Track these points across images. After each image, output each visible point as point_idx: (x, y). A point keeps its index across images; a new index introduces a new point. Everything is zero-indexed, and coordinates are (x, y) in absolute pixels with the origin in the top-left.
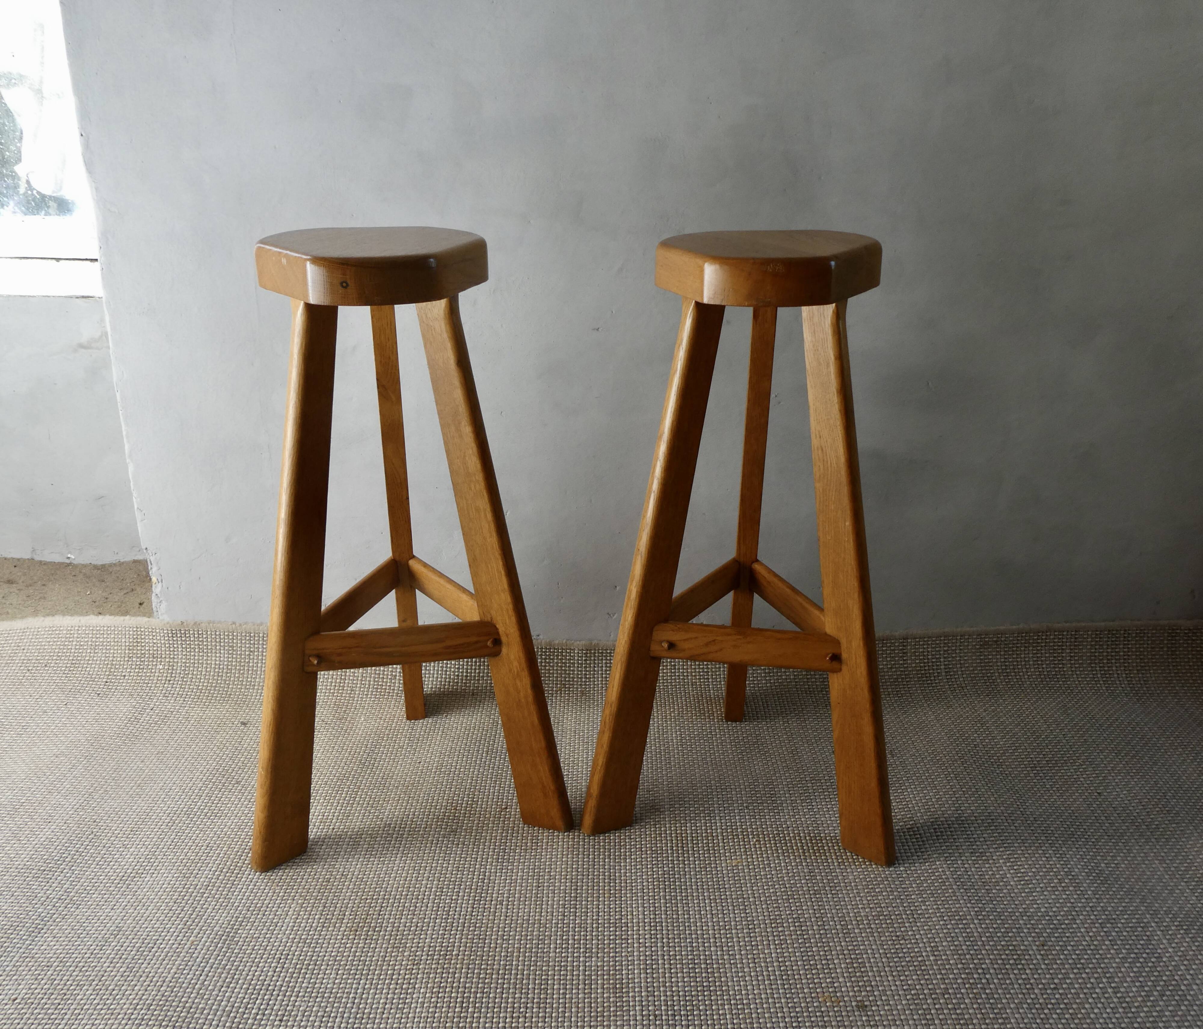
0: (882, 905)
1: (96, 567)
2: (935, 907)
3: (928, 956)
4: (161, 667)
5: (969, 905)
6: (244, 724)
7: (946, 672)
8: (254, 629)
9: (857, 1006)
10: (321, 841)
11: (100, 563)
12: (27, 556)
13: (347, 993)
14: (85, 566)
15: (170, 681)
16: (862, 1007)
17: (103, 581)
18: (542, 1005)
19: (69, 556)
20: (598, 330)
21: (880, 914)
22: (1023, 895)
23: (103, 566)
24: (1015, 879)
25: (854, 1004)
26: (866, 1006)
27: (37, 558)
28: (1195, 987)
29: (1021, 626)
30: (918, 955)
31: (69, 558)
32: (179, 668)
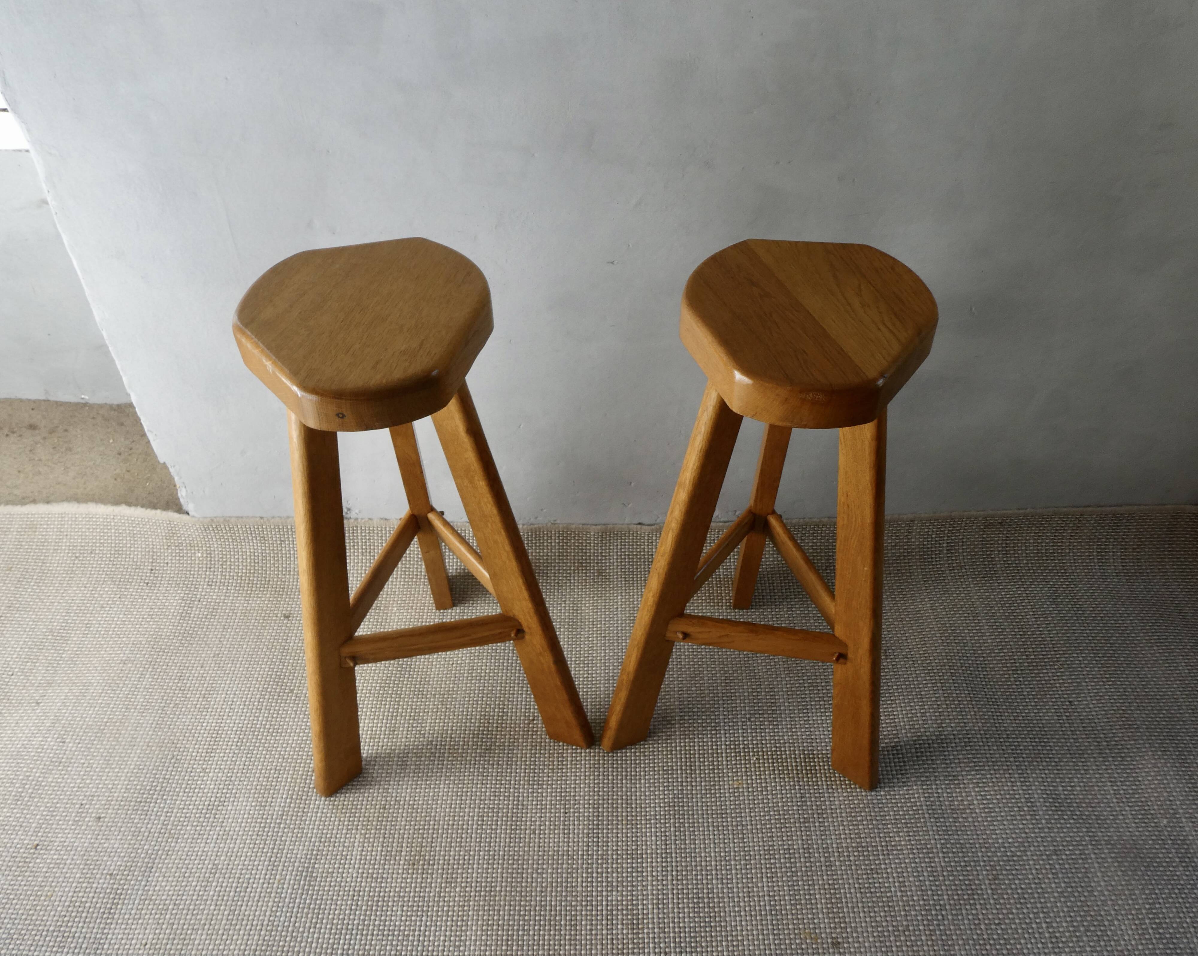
0: (862, 836)
1: (111, 407)
2: (907, 838)
3: (896, 891)
4: (200, 555)
5: (936, 837)
6: (287, 617)
7: (947, 550)
8: (282, 523)
9: (832, 943)
10: (374, 760)
11: (115, 402)
12: (43, 398)
13: (413, 930)
14: (101, 406)
15: (210, 568)
16: (836, 944)
17: (122, 424)
18: (572, 942)
19: (83, 396)
20: (612, 263)
21: (859, 845)
22: (985, 824)
23: (119, 406)
24: (981, 806)
25: (829, 941)
26: (839, 943)
27: (52, 398)
28: (1116, 923)
29: (1028, 511)
30: (887, 890)
31: (83, 399)
32: (217, 556)
